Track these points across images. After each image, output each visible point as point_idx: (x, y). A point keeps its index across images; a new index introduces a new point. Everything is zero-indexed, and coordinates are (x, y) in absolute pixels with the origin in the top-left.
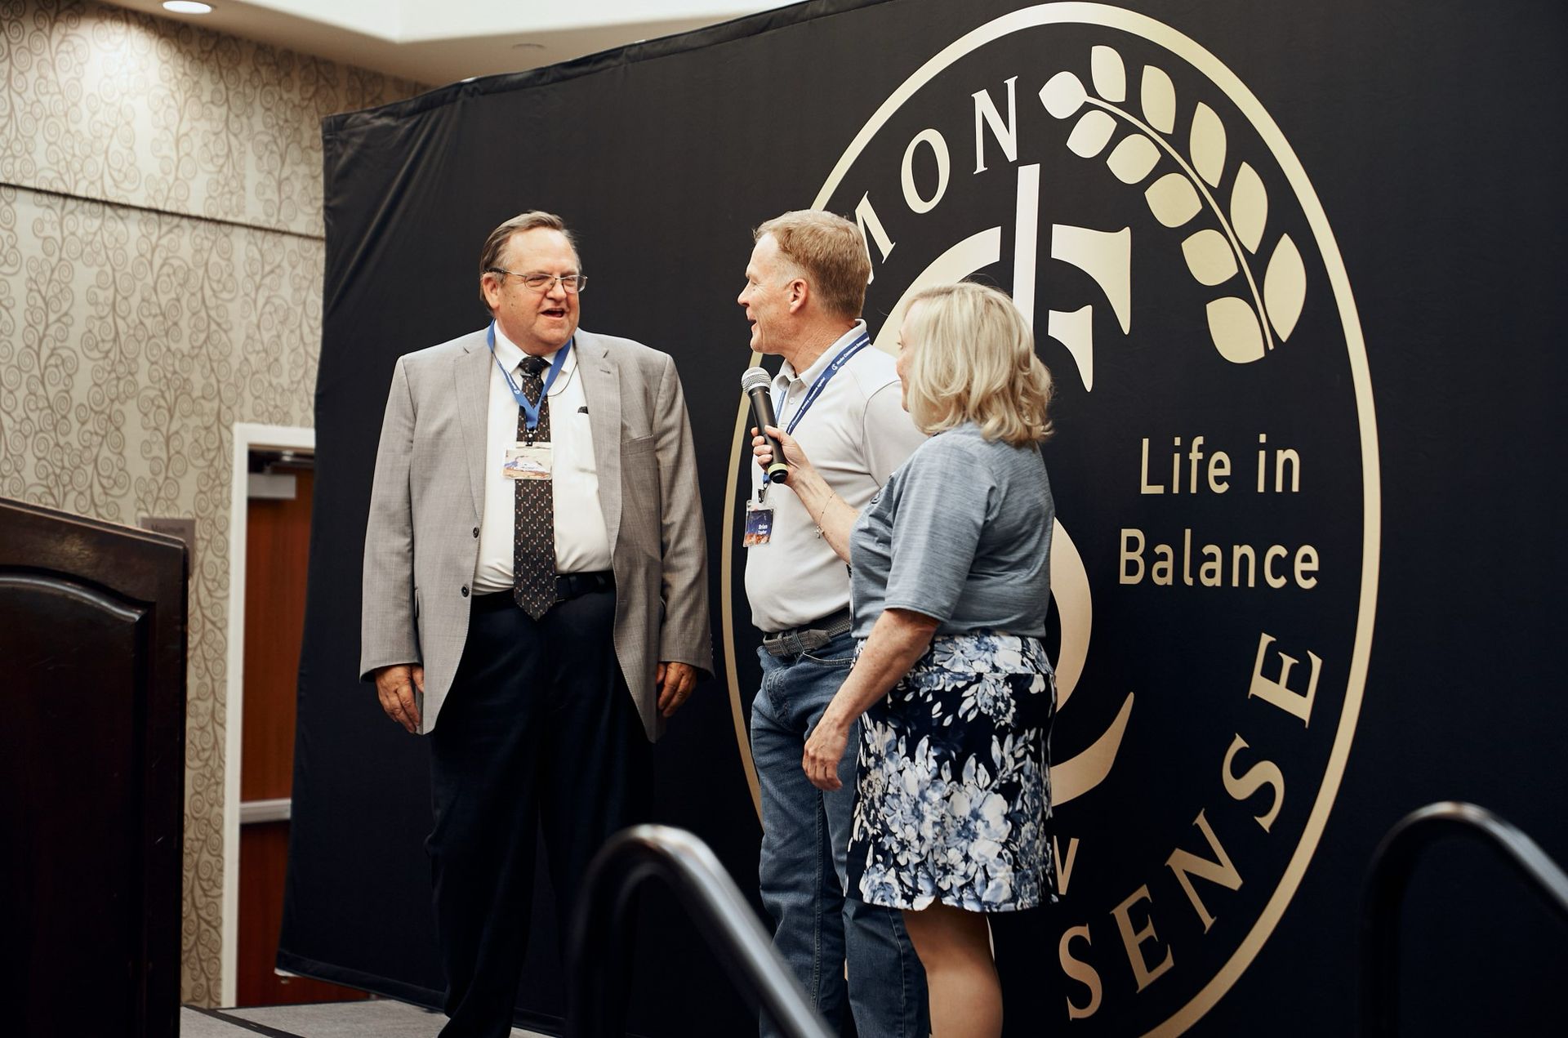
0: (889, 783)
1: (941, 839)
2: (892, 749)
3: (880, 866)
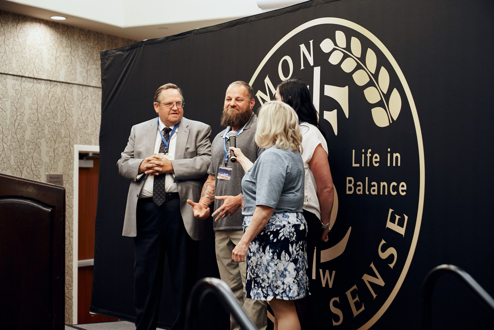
3: (256, 287)
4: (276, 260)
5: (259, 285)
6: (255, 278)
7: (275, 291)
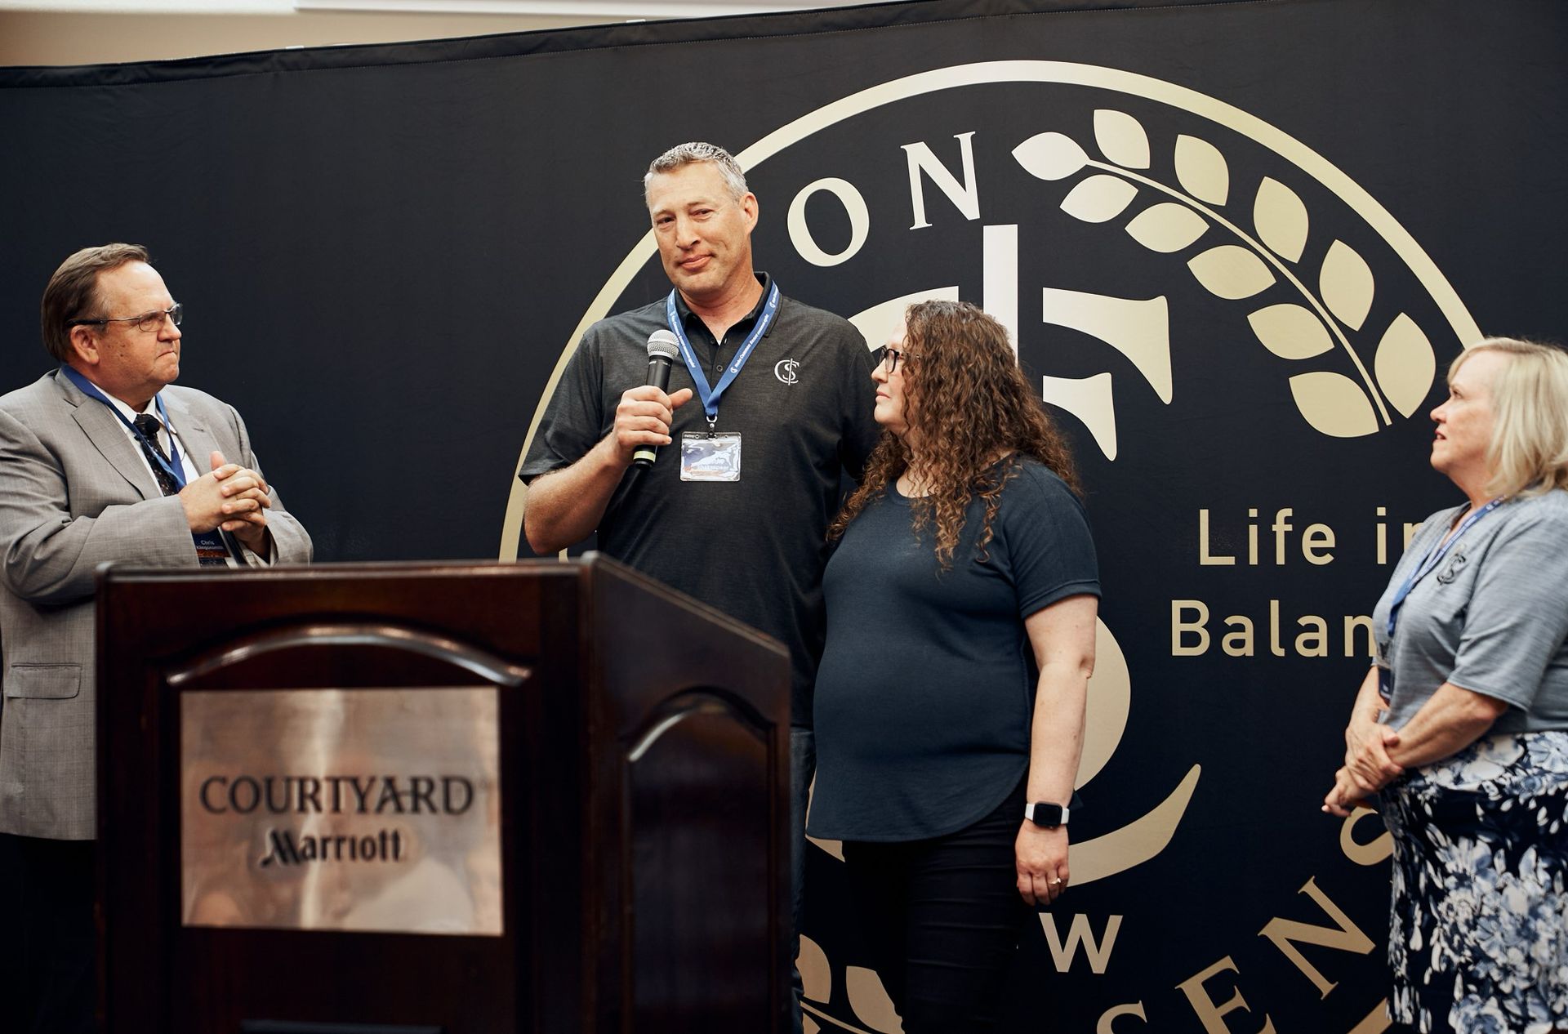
0: (1482, 903)
1: (1555, 959)
2: (1484, 867)
3: (1476, 997)
4: (1561, 894)
5: (1487, 989)
6: (1468, 963)
7: (1553, 1003)
